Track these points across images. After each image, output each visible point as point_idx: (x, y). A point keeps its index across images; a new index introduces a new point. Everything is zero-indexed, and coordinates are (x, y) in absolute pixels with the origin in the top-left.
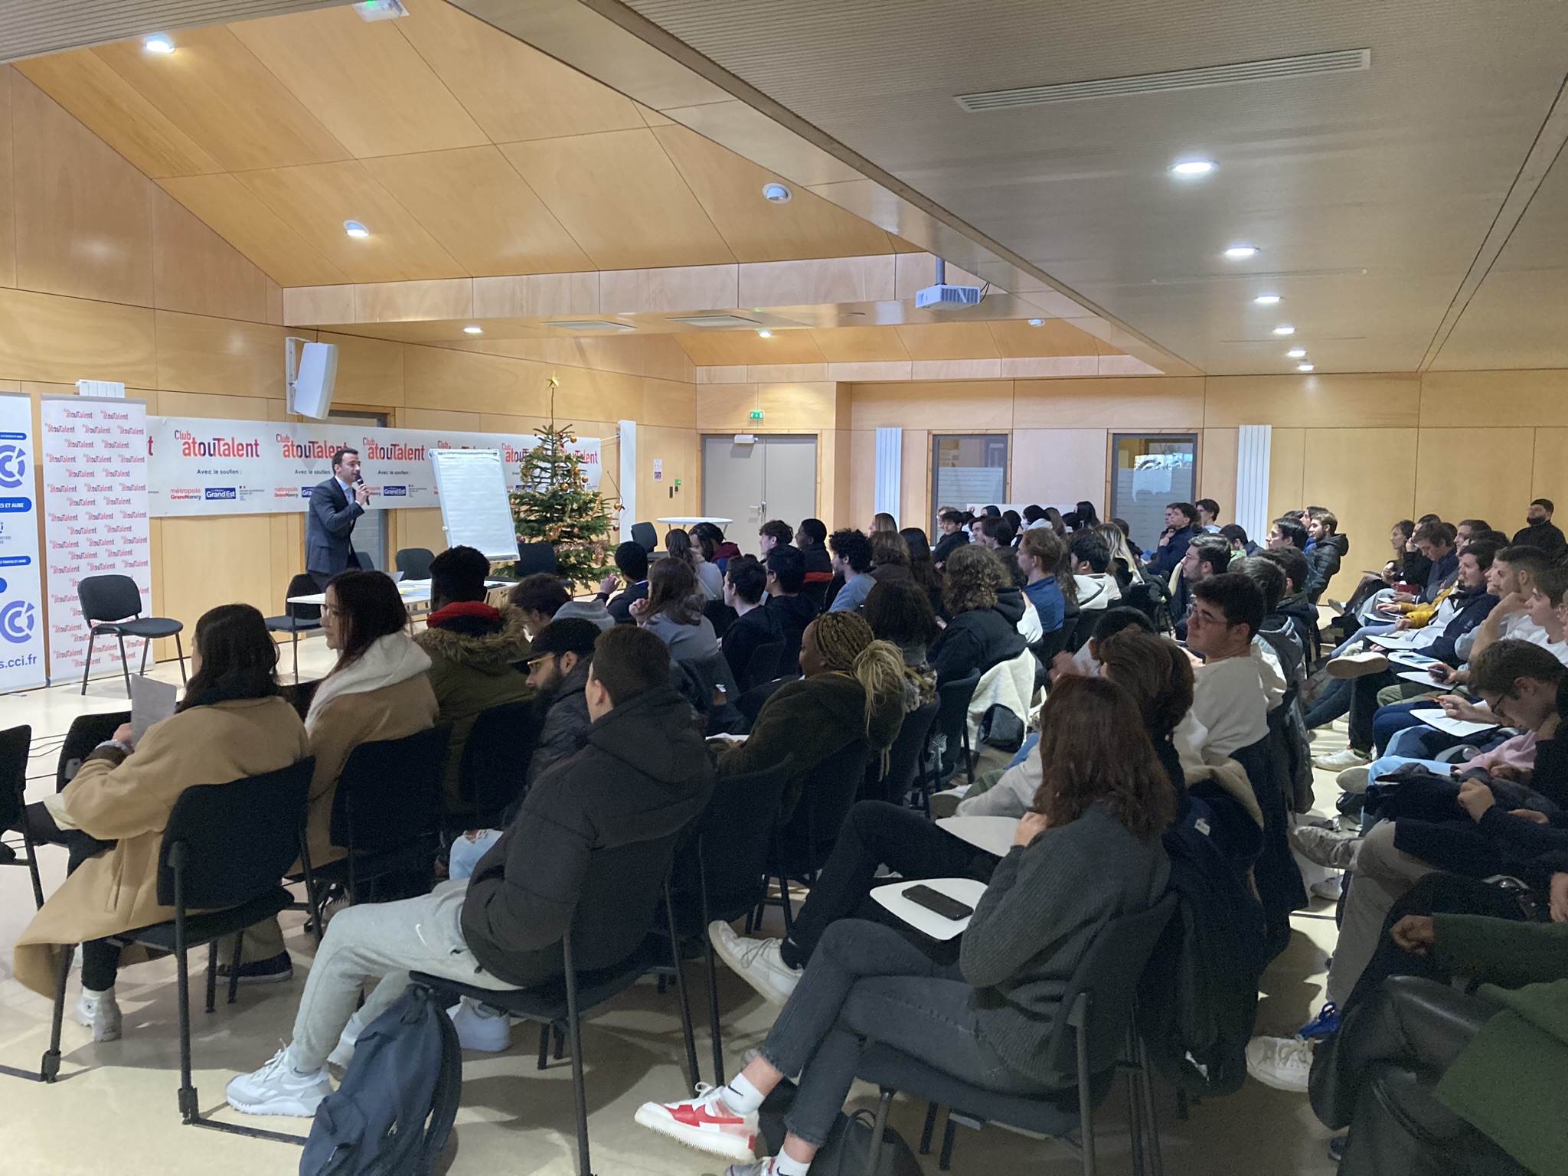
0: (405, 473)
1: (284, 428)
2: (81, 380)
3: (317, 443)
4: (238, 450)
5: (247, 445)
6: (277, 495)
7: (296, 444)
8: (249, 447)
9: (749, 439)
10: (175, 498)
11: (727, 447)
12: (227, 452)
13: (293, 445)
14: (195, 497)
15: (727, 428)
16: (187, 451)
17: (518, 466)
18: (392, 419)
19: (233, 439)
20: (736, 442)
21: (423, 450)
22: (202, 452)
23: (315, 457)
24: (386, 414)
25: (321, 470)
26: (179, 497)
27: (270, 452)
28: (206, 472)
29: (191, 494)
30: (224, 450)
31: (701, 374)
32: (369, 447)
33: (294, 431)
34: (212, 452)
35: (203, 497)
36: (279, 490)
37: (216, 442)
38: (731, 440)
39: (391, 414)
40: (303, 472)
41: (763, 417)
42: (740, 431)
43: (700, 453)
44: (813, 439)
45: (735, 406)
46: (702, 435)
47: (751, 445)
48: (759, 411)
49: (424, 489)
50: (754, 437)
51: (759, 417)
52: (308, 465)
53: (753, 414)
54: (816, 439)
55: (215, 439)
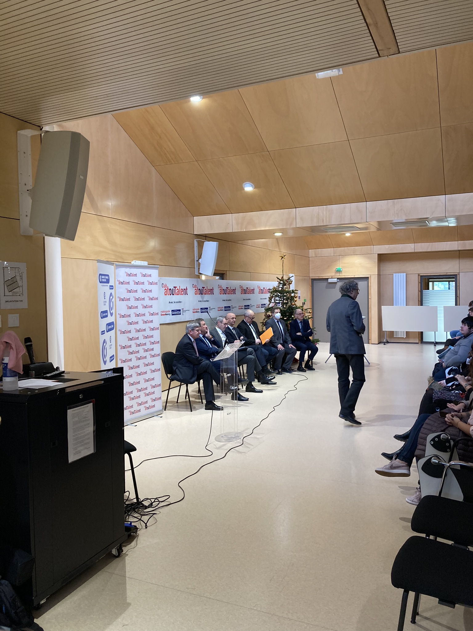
0: (230, 300)
1: (194, 281)
2: (134, 261)
3: (205, 287)
4: (181, 292)
5: (184, 289)
7: (198, 289)
9: (335, 280)
10: (162, 315)
11: (324, 284)
12: (178, 293)
14: (168, 314)
15: (325, 276)
17: (268, 295)
18: (226, 276)
19: (180, 286)
20: (329, 282)
21: (235, 289)
22: (170, 293)
23: (204, 294)
24: (223, 274)
25: (206, 300)
26: (163, 315)
27: (191, 291)
28: (172, 302)
29: (167, 313)
30: (177, 292)
31: (312, 252)
32: (220, 289)
33: (198, 282)
34: (173, 293)
36: (194, 310)
37: (175, 288)
38: (327, 281)
39: (224, 274)
40: (201, 301)
41: (342, 271)
42: (331, 277)
43: (311, 287)
44: (366, 280)
45: (328, 266)
46: (312, 280)
47: (336, 283)
48: (340, 268)
49: (236, 307)
50: (337, 279)
51: (340, 271)
52: (202, 298)
53: (337, 269)
54: (368, 279)
55: (174, 287)
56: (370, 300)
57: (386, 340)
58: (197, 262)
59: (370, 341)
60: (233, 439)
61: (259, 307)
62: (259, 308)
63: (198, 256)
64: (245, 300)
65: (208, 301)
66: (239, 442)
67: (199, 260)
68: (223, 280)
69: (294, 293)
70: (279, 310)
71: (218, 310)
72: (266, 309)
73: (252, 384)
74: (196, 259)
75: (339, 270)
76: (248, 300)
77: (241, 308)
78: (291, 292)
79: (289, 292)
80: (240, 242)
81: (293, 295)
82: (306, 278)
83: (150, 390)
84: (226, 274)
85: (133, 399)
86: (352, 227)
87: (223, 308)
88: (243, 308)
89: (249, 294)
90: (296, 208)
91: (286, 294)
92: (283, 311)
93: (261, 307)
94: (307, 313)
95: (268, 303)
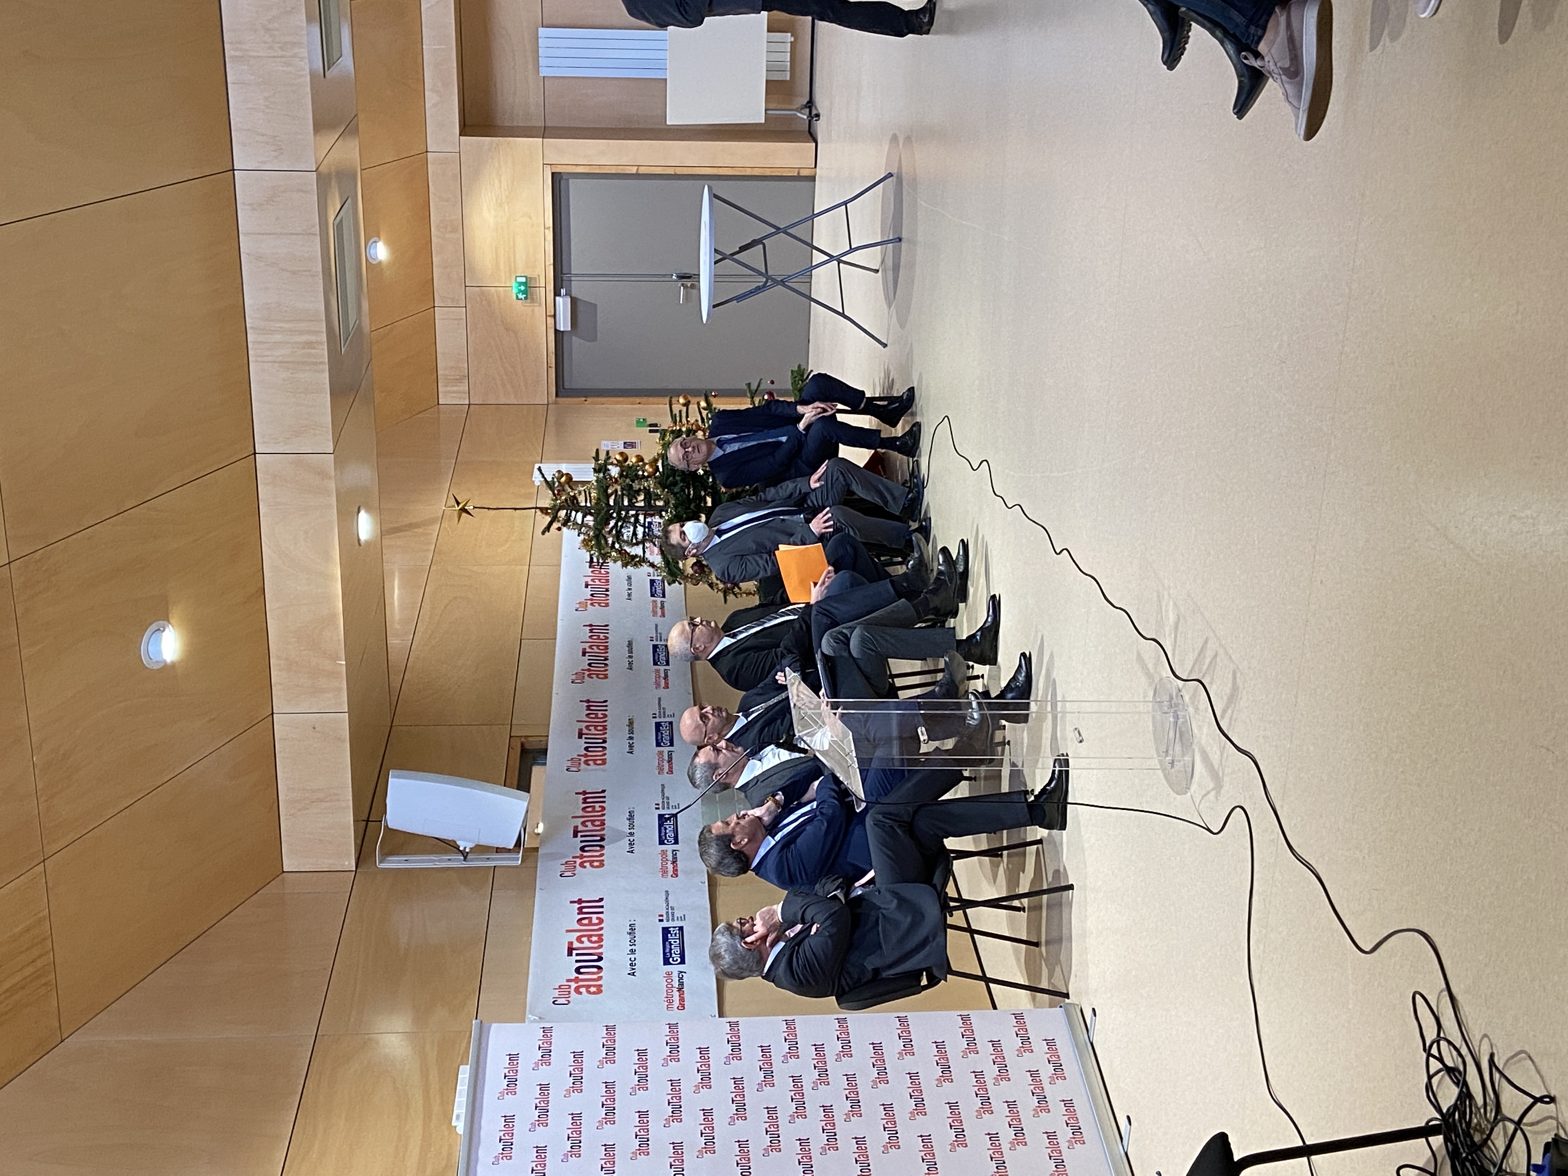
0: (631, 723)
1: (548, 871)
2: (454, 1124)
3: (576, 827)
4: (590, 924)
6: (675, 874)
7: (579, 853)
8: (584, 910)
9: (563, 304)
10: (683, 1006)
11: (576, 345)
12: (594, 939)
13: (581, 857)
15: (546, 344)
16: (593, 989)
17: (615, 568)
18: (530, 739)
19: (568, 931)
20: (569, 329)
21: (588, 701)
22: (595, 970)
23: (603, 829)
24: (524, 751)
25: (627, 823)
26: (682, 999)
28: (632, 964)
29: (676, 983)
30: (591, 941)
31: (451, 394)
32: (583, 766)
33: (553, 856)
34: (596, 957)
35: (681, 967)
37: (575, 952)
39: (522, 745)
40: (631, 844)
41: (526, 277)
42: (551, 321)
43: (590, 400)
44: (562, 182)
45: (507, 330)
46: (560, 394)
47: (574, 301)
48: (514, 285)
49: (660, 699)
50: (560, 295)
51: (525, 284)
52: (619, 836)
53: (521, 296)
54: (561, 173)
55: (570, 954)
56: (642, 170)
57: (800, 110)
58: (469, 857)
59: (804, 173)
60: (1181, 721)
61: (662, 607)
62: (665, 605)
63: (446, 852)
64: (630, 663)
65: (631, 817)
66: (1194, 697)
67: (461, 848)
68: (547, 750)
69: (606, 463)
70: (675, 528)
71: (671, 771)
72: (669, 577)
73: (964, 638)
74: (457, 862)
75: (523, 288)
76: (631, 651)
77: (666, 677)
78: (601, 475)
79: (603, 487)
80: (396, 681)
81: (614, 471)
82: (551, 419)
83: (984, 1061)
84: (523, 740)
85: (1019, 1132)
86: (339, 227)
87: (661, 753)
88: (666, 671)
89: (606, 648)
90: (255, 453)
91: (613, 497)
92: (679, 509)
93: (664, 596)
94: (687, 416)
95: (645, 569)
